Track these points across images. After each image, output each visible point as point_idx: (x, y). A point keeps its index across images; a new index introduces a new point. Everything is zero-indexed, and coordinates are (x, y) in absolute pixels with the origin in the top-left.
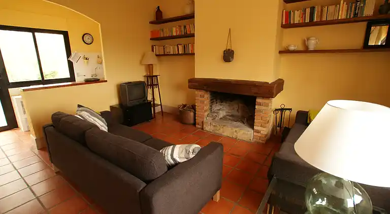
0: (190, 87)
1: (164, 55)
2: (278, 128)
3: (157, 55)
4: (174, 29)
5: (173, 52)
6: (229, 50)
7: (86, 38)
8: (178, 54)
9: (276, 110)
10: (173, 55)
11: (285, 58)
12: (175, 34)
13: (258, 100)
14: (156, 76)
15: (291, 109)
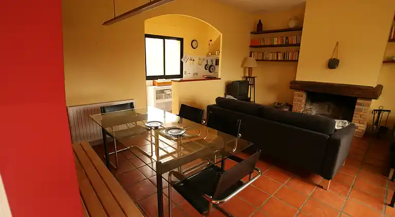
0: (291, 88)
1: (263, 60)
2: (375, 126)
3: (256, 60)
4: (276, 39)
5: (272, 58)
6: (334, 59)
7: (194, 43)
8: (277, 60)
9: (375, 110)
10: (272, 60)
11: (388, 67)
12: (275, 43)
13: (359, 101)
14: (254, 77)
15: (390, 111)
